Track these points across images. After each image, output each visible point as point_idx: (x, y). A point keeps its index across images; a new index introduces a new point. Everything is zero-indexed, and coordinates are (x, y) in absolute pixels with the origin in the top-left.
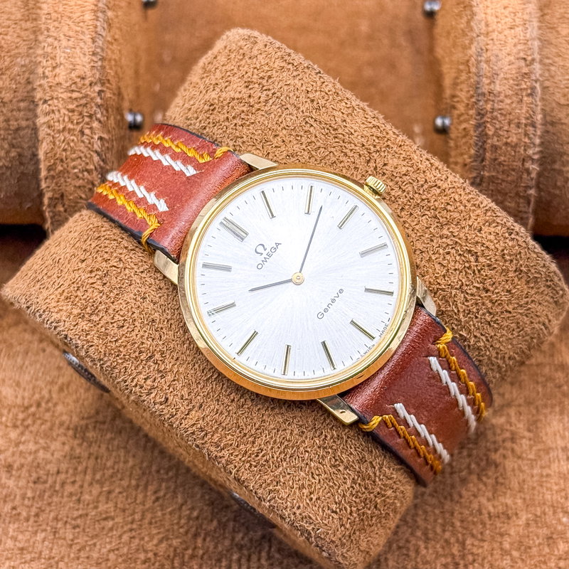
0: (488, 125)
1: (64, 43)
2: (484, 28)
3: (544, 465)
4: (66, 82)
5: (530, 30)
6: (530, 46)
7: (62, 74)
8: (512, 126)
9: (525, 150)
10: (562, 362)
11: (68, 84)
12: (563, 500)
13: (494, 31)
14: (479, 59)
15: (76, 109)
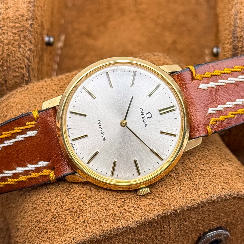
4: (13, 17)
7: (11, 13)
14: (236, 17)
15: (17, 33)
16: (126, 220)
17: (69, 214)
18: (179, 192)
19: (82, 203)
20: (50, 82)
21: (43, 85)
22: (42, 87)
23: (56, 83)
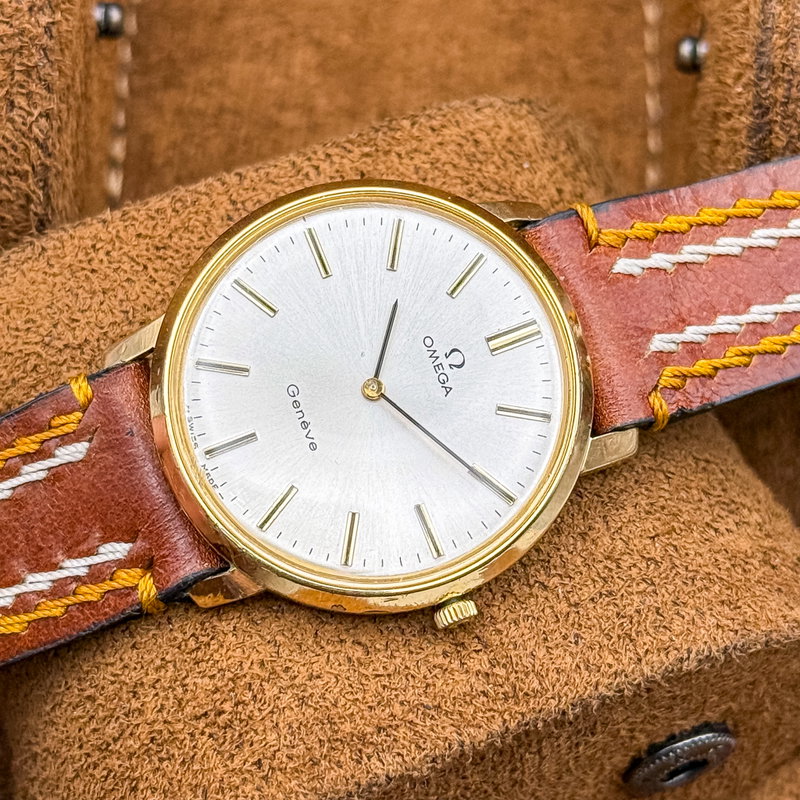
16: (399, 754)
17: (207, 730)
18: (573, 645)
19: (250, 695)
20: (121, 225)
21: (95, 237)
22: (94, 246)
23: (141, 230)
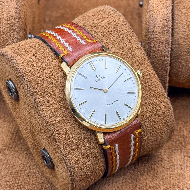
0: (152, 43)
1: (6, 4)
2: (152, 8)
3: (172, 170)
4: (6, 17)
5: (169, 9)
6: (168, 15)
7: (5, 15)
8: (160, 43)
9: (165, 52)
10: (183, 135)
11: (7, 18)
12: (178, 183)
13: (155, 10)
14: (150, 19)
15: (9, 27)
